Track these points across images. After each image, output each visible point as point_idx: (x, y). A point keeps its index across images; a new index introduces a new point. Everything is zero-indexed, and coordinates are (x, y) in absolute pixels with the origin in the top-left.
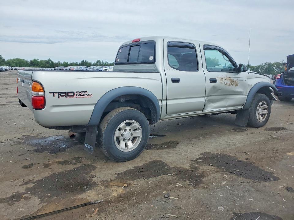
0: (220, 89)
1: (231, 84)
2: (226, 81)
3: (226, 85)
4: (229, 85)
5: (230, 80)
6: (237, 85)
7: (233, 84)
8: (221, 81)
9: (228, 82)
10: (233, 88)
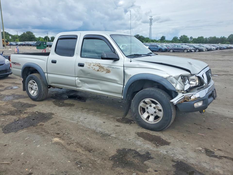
0: (89, 73)
1: (100, 70)
2: (94, 67)
3: (94, 71)
4: (98, 71)
5: (99, 67)
6: (109, 72)
7: (102, 70)
8: (89, 67)
9: (97, 68)
10: (103, 74)
